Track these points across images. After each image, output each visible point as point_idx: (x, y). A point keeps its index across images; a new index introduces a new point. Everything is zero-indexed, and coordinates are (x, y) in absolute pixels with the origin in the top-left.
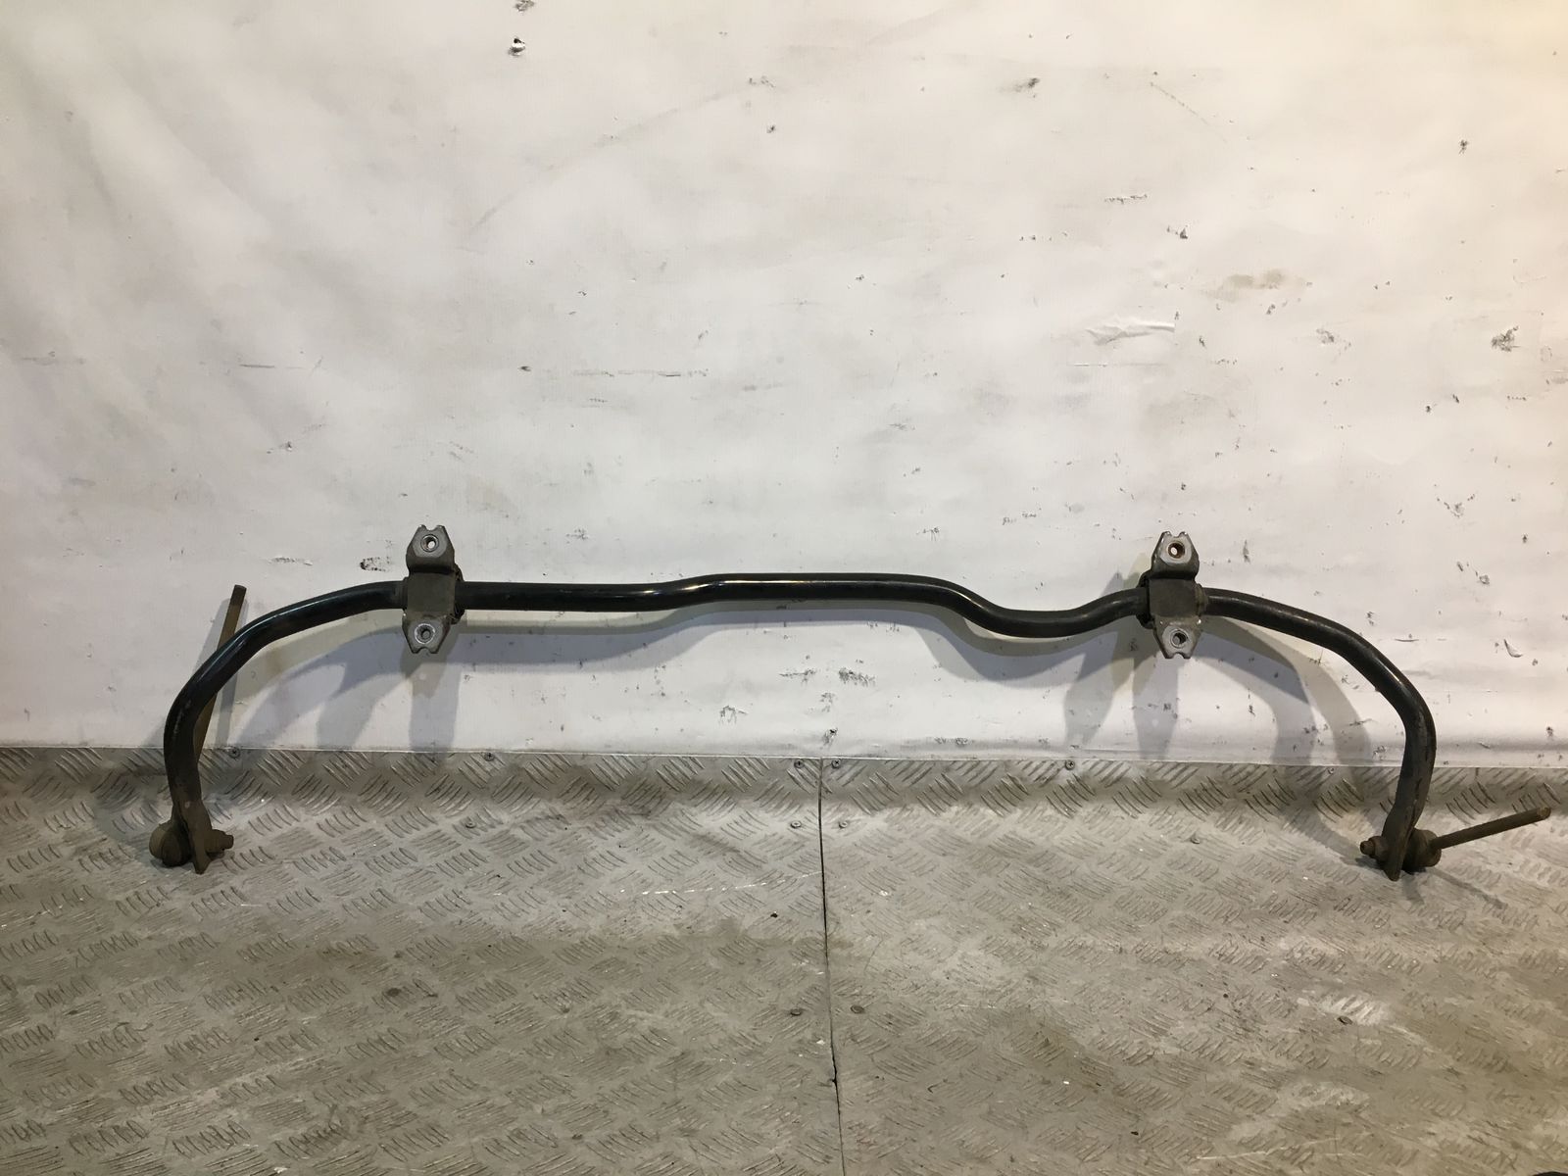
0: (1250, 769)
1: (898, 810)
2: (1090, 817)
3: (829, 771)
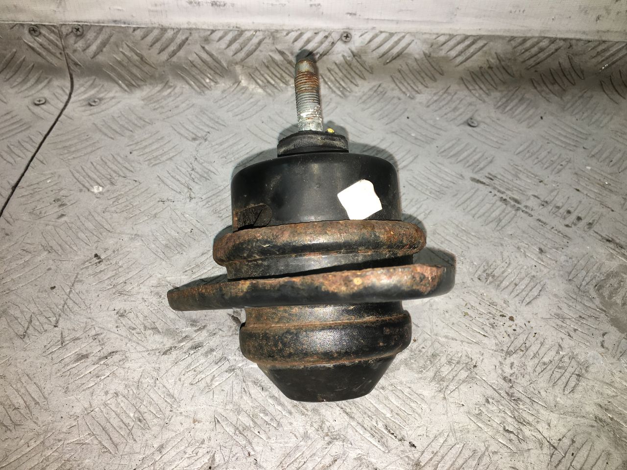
0: (544, 44)
1: (158, 88)
2: (364, 98)
3: (72, 40)
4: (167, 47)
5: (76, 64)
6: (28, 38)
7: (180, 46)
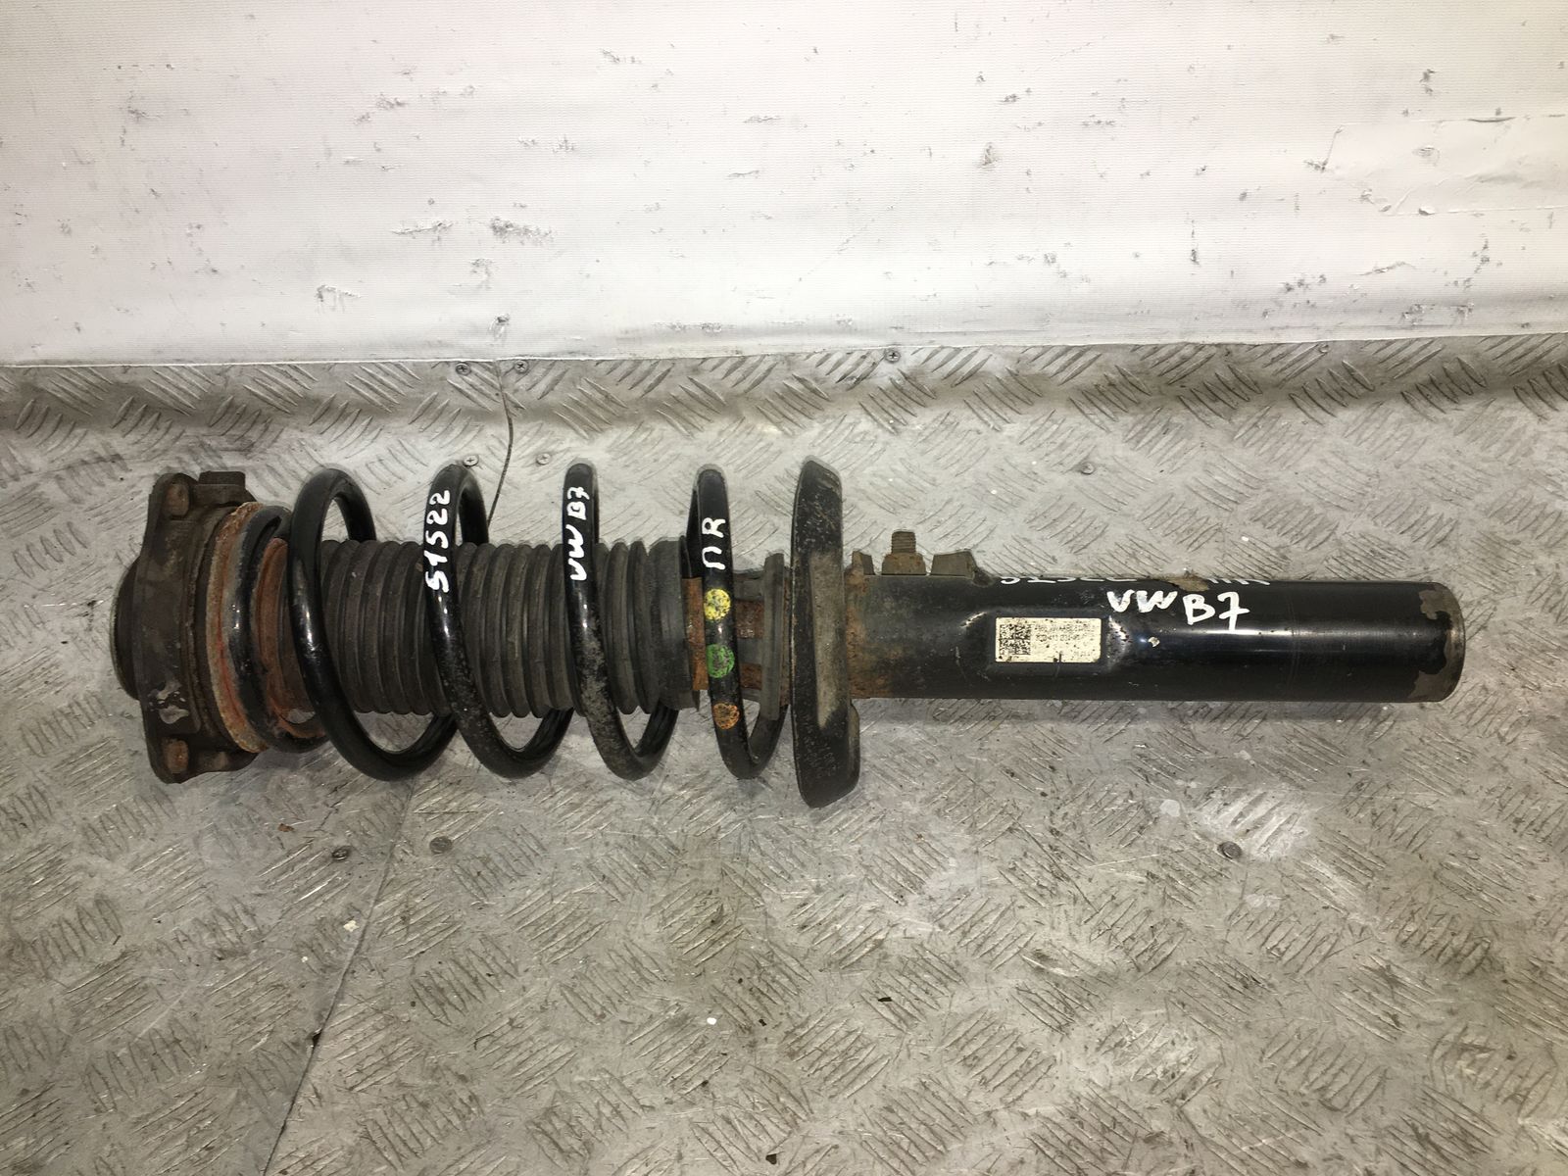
1: (630, 431)
2: (927, 433)
3: (512, 378)
4: (641, 381)
5: (517, 407)
6: (454, 379)
7: (659, 380)
